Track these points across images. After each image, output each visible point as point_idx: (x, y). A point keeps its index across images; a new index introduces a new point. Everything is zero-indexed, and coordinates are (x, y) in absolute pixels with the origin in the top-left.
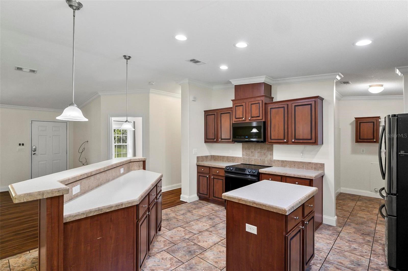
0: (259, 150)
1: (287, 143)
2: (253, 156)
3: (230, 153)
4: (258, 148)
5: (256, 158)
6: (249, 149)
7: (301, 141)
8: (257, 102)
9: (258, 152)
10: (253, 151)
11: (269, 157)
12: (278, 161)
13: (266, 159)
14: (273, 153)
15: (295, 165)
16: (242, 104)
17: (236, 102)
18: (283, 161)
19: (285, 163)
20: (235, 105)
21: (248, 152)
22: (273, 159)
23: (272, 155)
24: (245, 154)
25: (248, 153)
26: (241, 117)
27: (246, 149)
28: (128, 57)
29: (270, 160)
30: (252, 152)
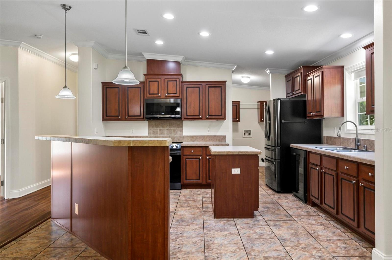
0: (168, 127)
1: (201, 119)
2: (162, 133)
3: (133, 132)
4: (168, 126)
5: (165, 135)
6: (157, 127)
7: (214, 117)
8: (174, 80)
9: (168, 129)
10: (162, 128)
11: (179, 133)
12: (188, 136)
13: (176, 135)
14: (182, 129)
15: (203, 139)
16: (157, 80)
17: (150, 77)
18: (192, 136)
19: (194, 138)
20: (148, 80)
21: (156, 129)
22: (183, 135)
23: (182, 131)
24: (151, 131)
25: (156, 131)
26: (156, 92)
27: (153, 127)
28: (68, 8)
29: (179, 136)
30: (160, 130)
